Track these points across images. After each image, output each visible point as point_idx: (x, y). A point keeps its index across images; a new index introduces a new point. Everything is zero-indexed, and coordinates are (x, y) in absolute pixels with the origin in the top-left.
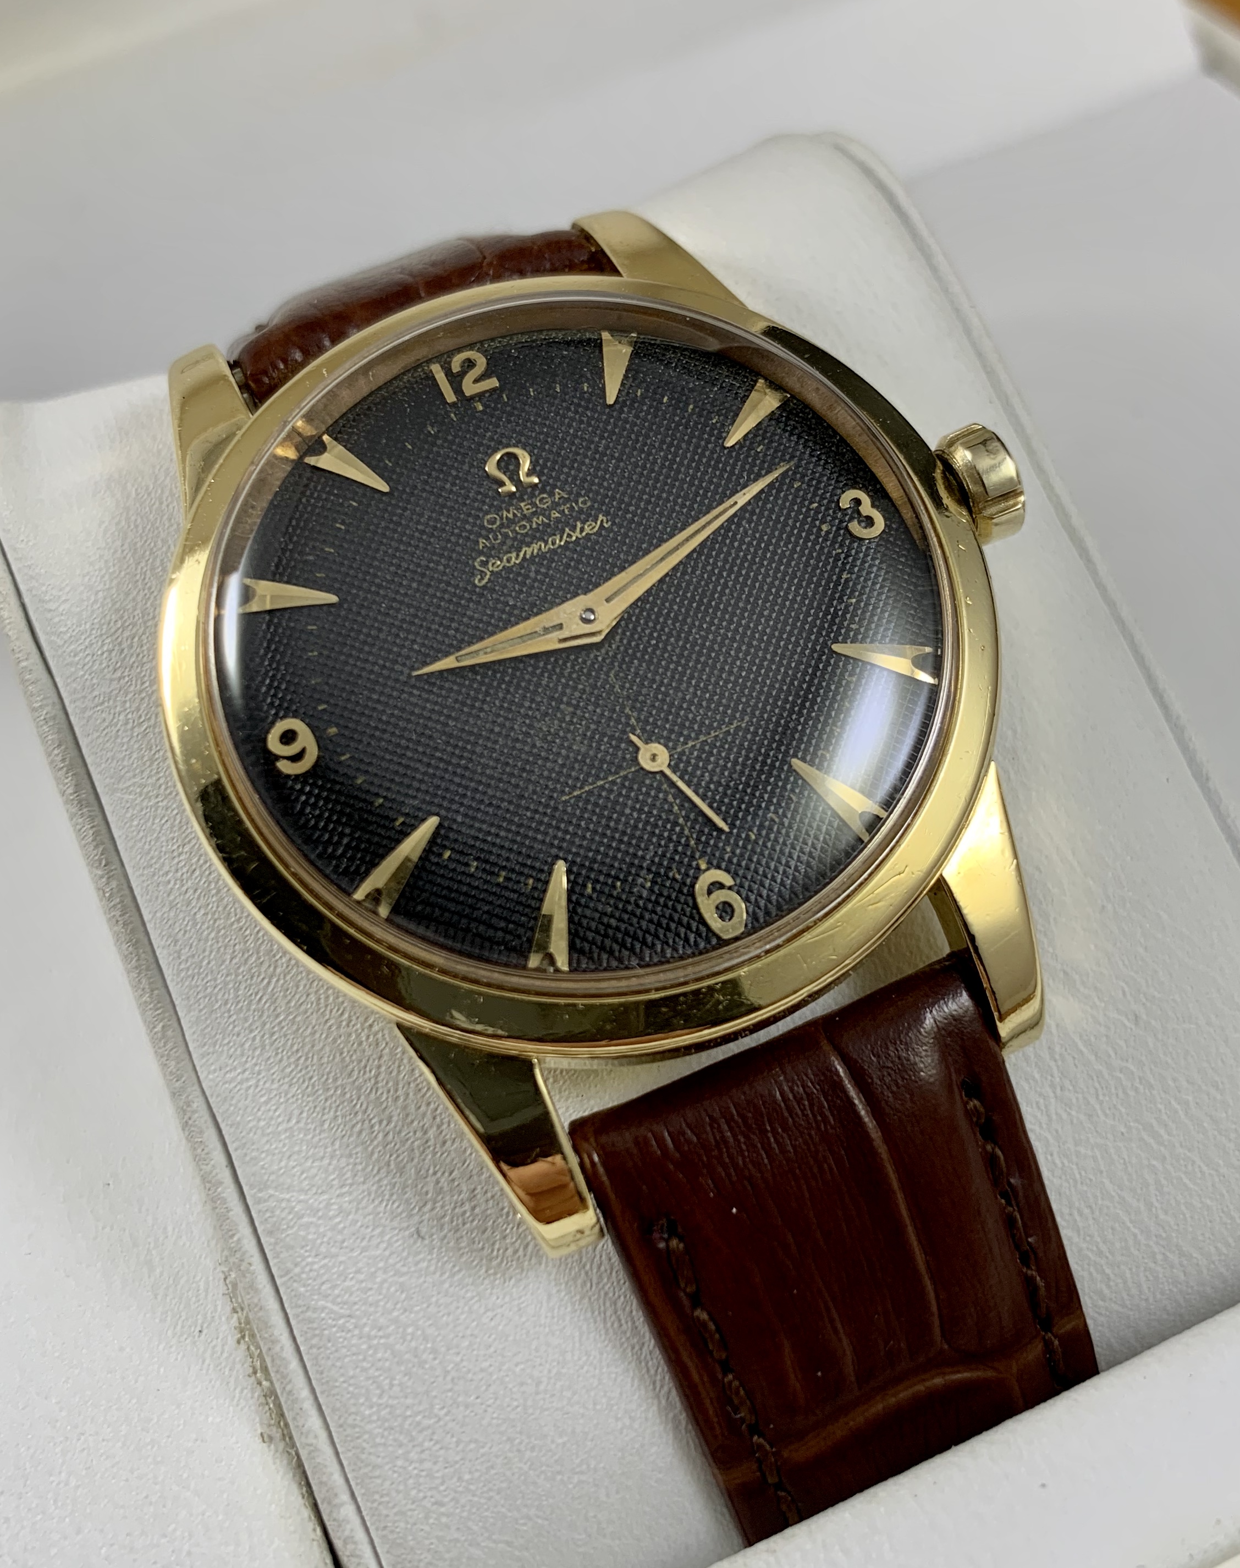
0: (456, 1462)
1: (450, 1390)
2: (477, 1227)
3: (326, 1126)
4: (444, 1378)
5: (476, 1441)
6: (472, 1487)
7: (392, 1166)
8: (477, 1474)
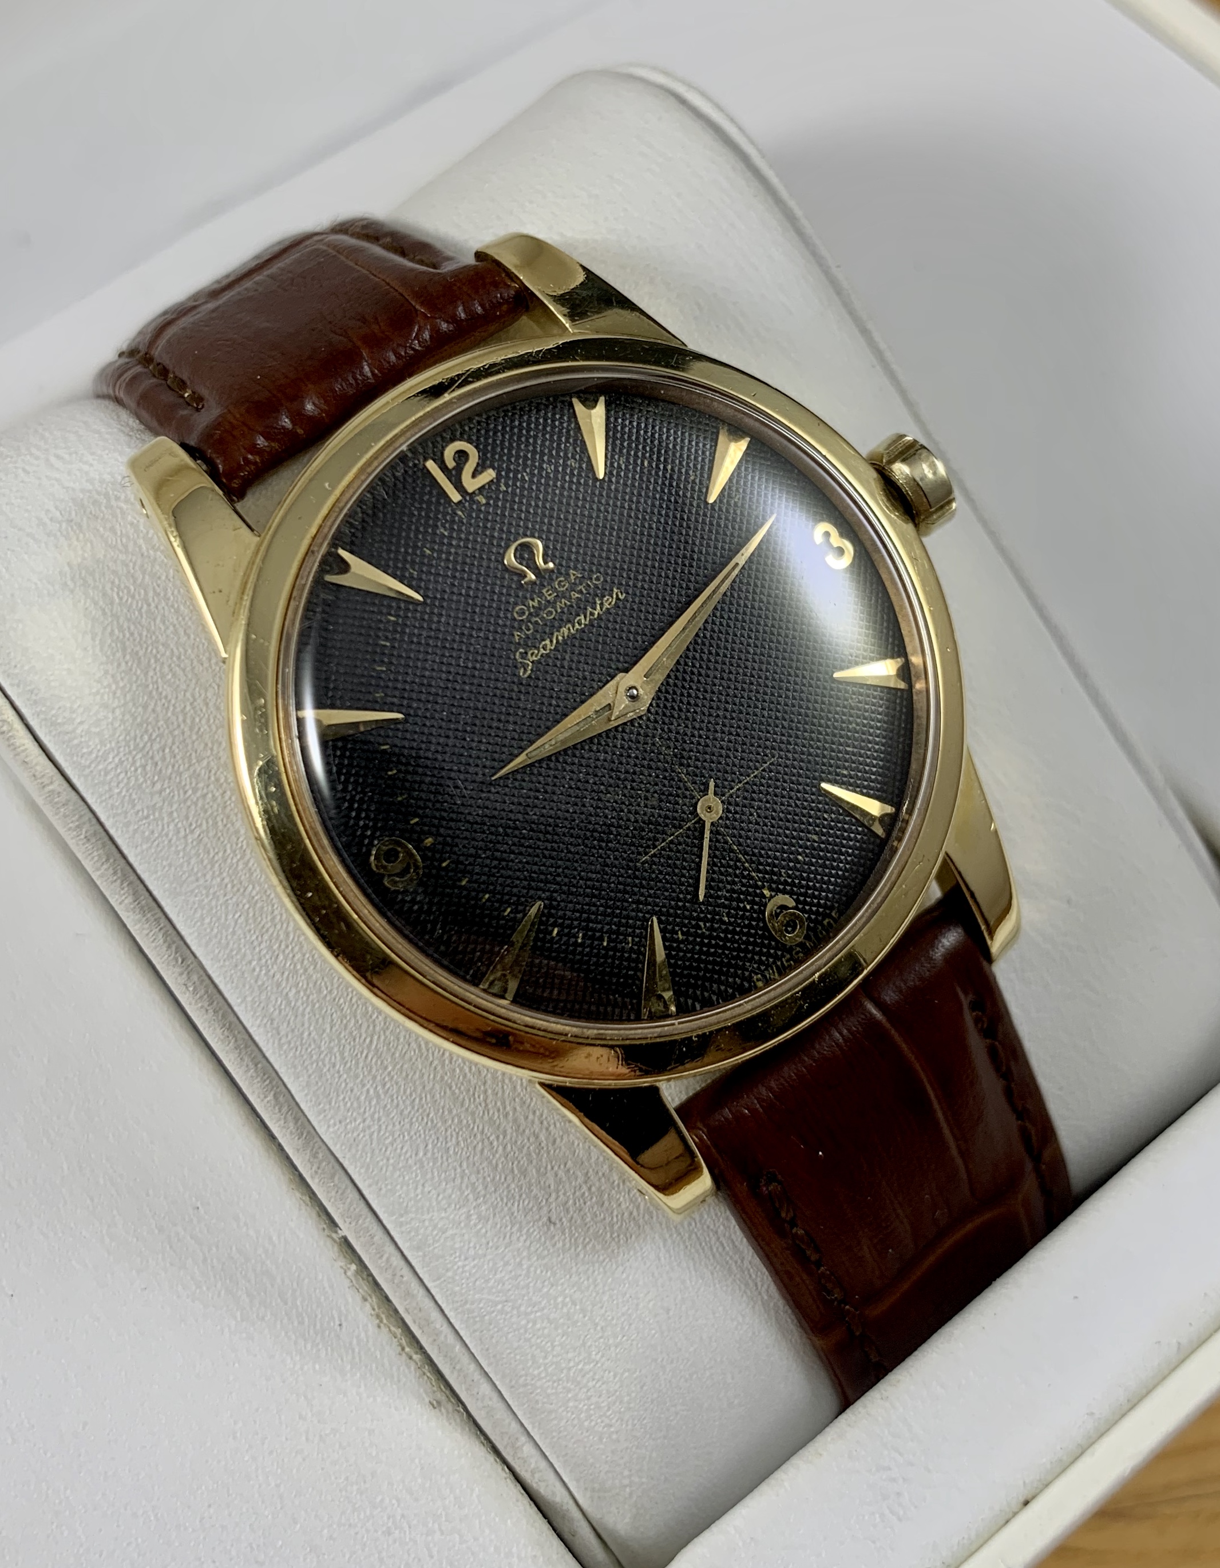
0: (616, 1391)
1: (601, 1338)
2: (597, 1203)
3: (451, 1152)
4: (595, 1329)
5: (629, 1370)
6: (632, 1405)
7: (516, 1172)
8: (633, 1395)
